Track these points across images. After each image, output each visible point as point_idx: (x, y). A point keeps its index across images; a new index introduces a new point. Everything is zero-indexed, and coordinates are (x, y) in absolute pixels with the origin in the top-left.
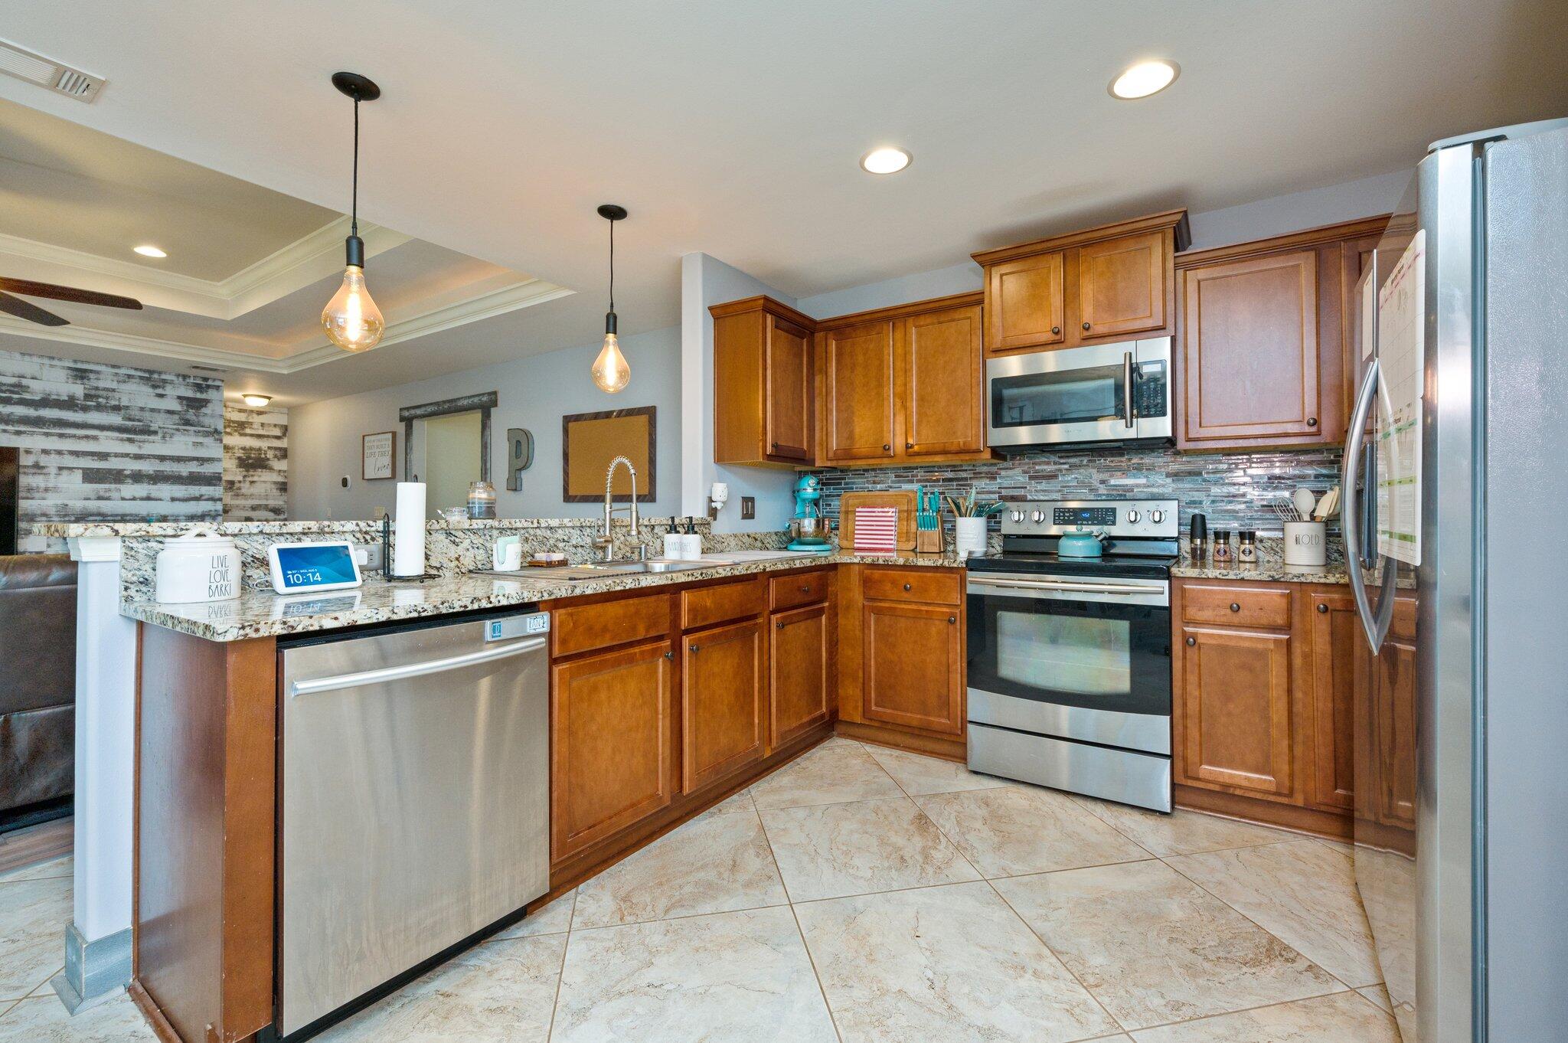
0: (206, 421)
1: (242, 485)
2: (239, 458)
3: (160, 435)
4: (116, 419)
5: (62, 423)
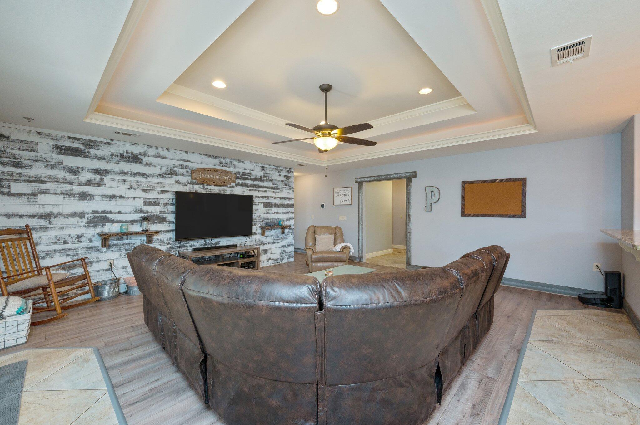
0: (290, 184)
4: (270, 184)
5: (259, 186)
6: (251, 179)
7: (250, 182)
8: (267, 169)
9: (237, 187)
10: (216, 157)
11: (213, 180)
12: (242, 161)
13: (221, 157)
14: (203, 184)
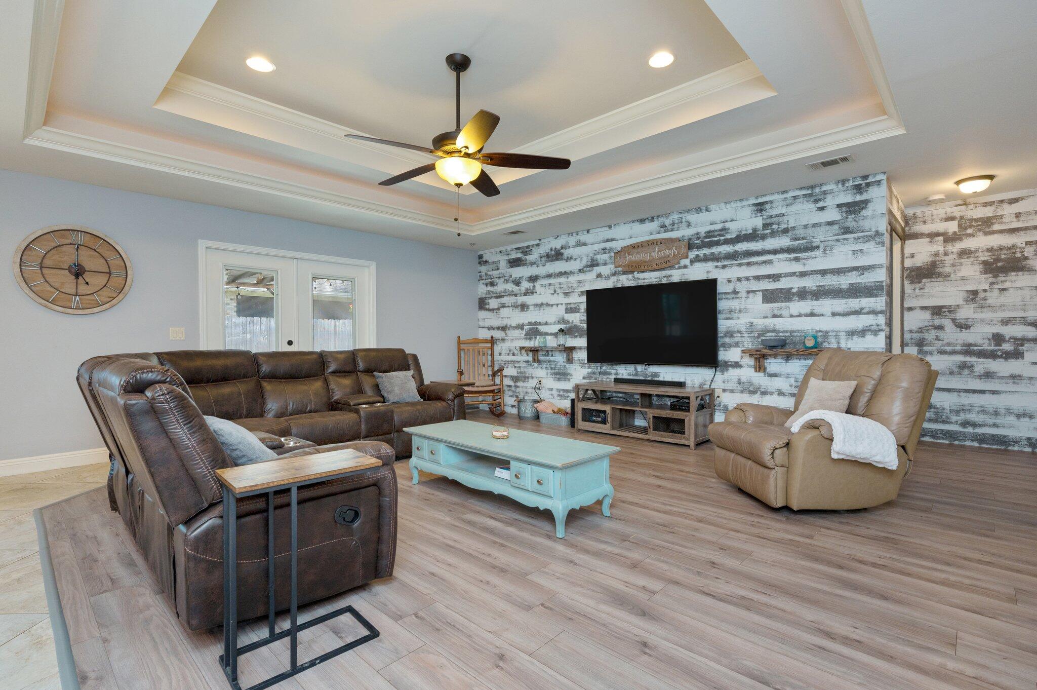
0: (867, 224)
1: (988, 294)
2: (985, 263)
3: (821, 249)
4: (784, 242)
5: (749, 254)
6: (728, 242)
7: (724, 249)
8: (774, 205)
9: (693, 266)
10: (652, 219)
11: (646, 262)
12: (704, 208)
13: (662, 216)
14: (632, 272)
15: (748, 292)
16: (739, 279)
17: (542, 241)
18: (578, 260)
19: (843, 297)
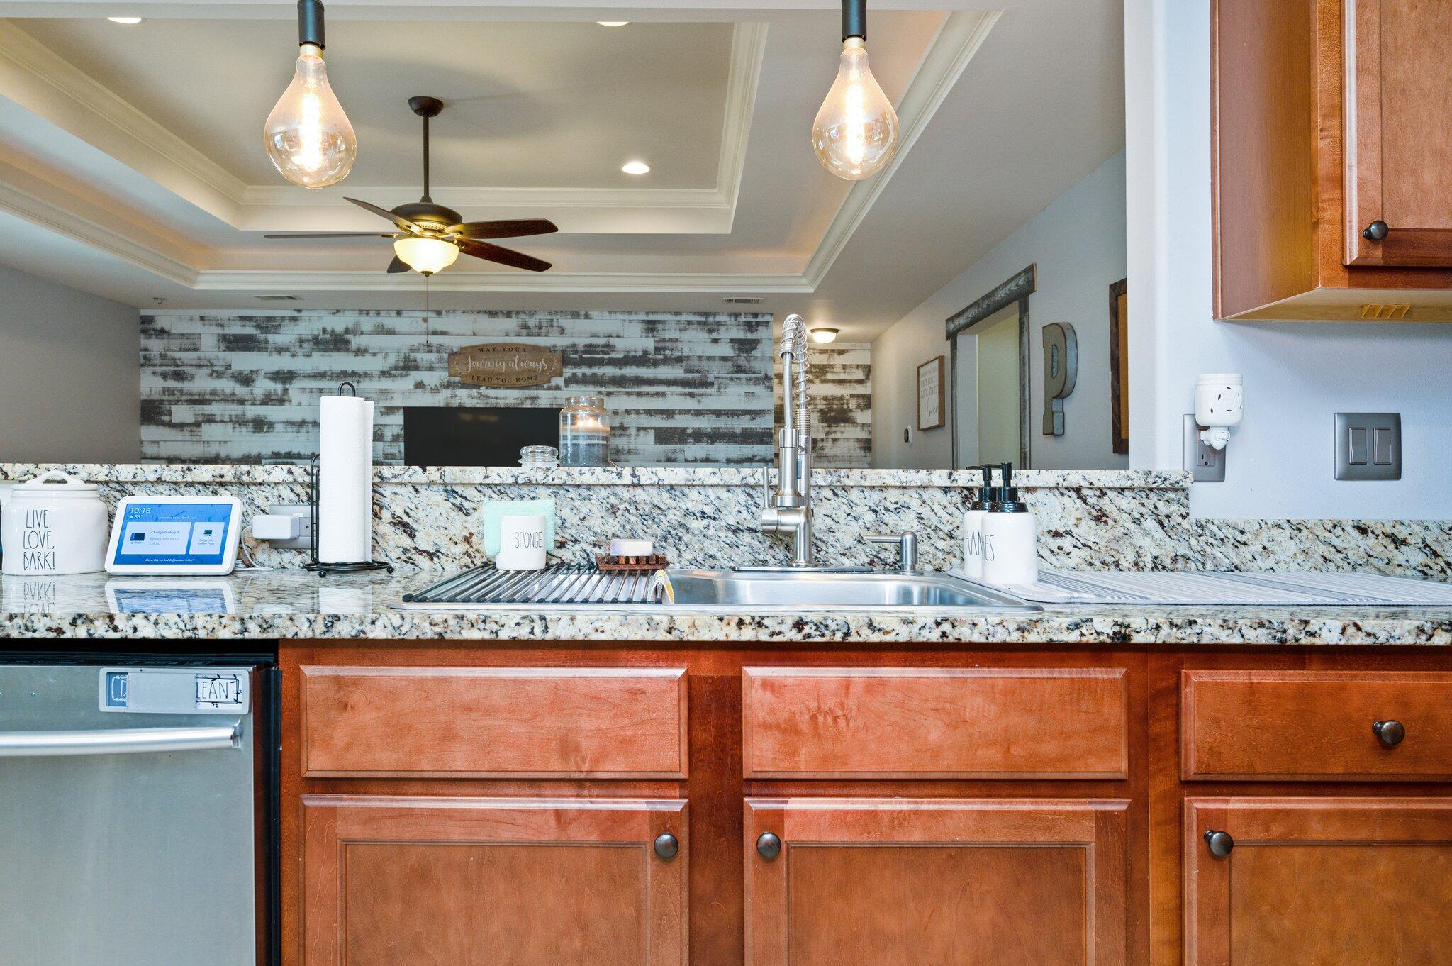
0: (757, 365)
1: (824, 444)
2: (821, 411)
3: (716, 386)
4: (677, 372)
5: (639, 381)
6: (613, 362)
7: (609, 371)
8: (667, 326)
9: (569, 389)
10: (508, 315)
11: (500, 374)
12: (583, 313)
13: (524, 312)
14: (477, 387)
15: (639, 429)
16: (628, 412)
17: (303, 314)
18: (380, 357)
19: (737, 443)
